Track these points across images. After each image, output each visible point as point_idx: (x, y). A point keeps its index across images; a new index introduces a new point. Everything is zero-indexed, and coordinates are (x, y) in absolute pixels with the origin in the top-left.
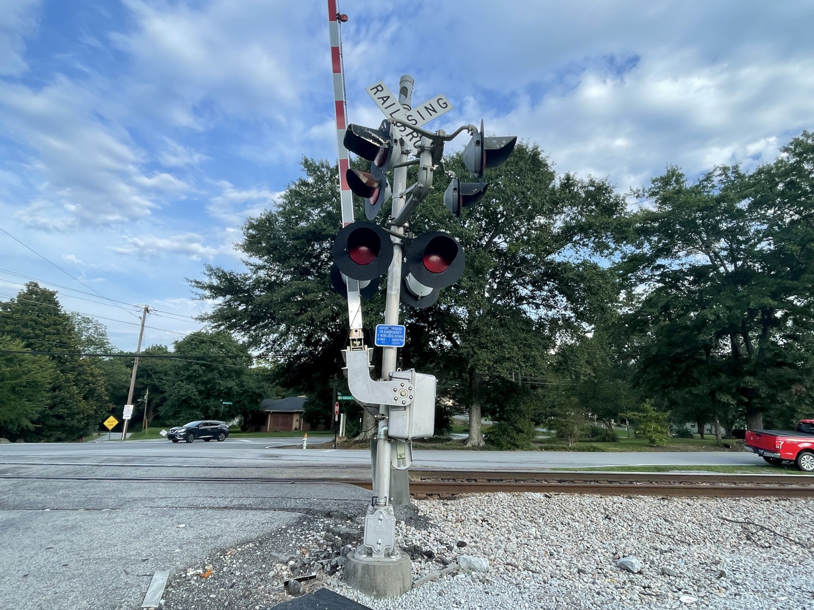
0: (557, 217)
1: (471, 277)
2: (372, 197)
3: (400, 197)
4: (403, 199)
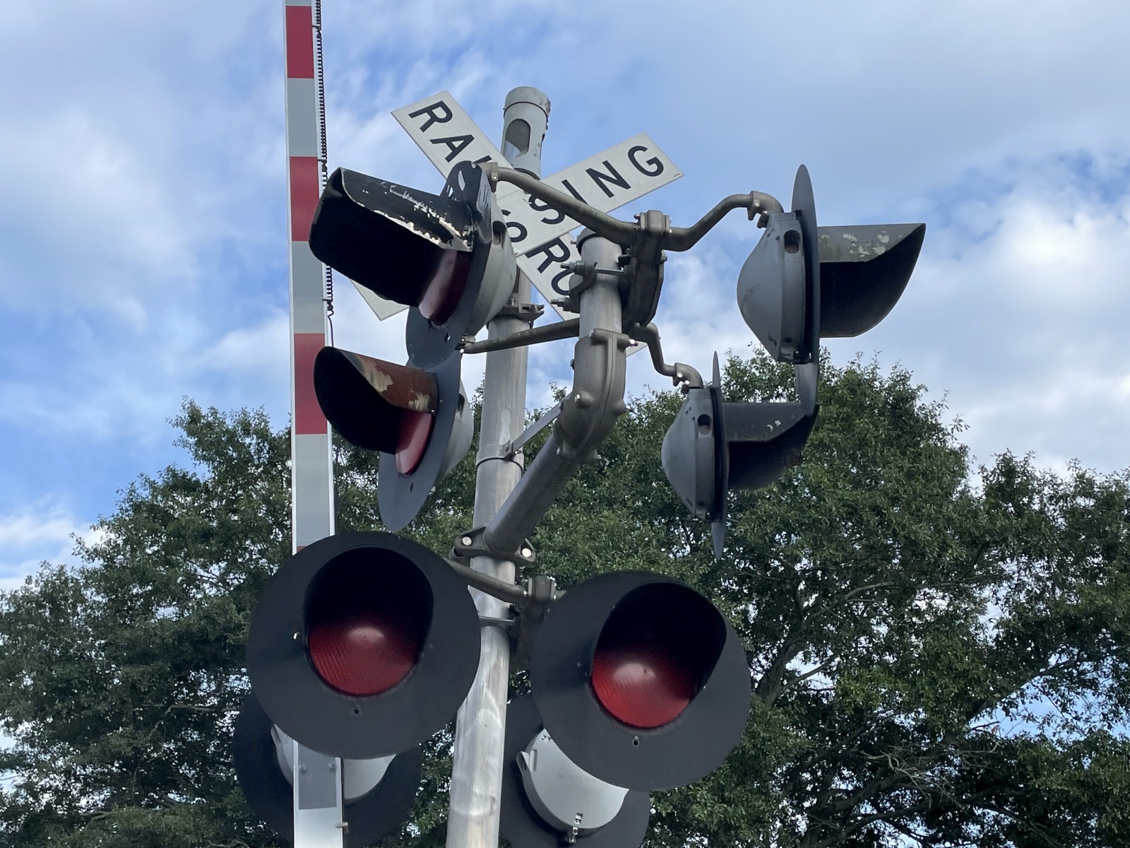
0: (987, 592)
1: (722, 789)
2: (405, 447)
3: (504, 457)
4: (514, 464)
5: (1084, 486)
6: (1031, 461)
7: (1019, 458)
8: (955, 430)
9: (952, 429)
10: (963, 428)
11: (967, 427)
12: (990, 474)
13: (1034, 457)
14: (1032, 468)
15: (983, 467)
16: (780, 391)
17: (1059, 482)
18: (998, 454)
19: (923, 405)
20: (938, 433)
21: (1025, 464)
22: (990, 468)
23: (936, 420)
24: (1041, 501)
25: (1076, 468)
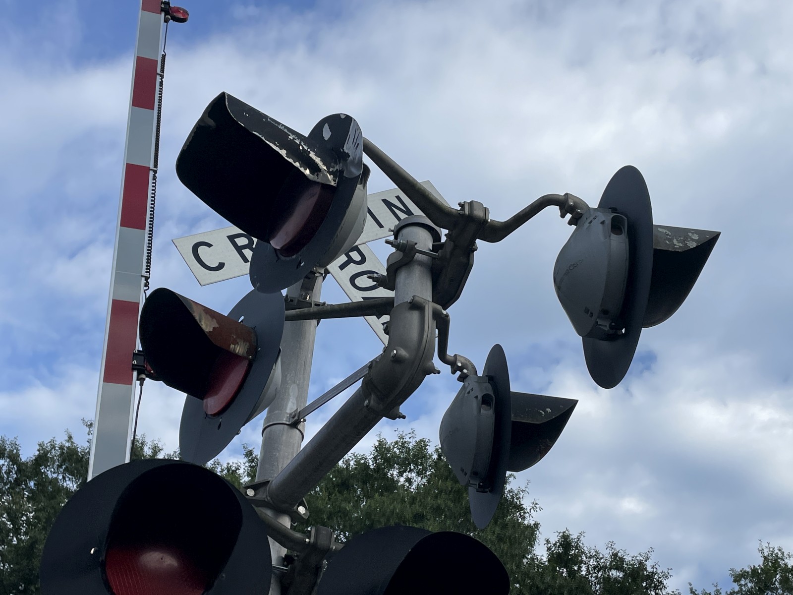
2: (216, 393)
3: (290, 423)
4: (298, 431)
5: (617, 562)
6: (582, 538)
7: (574, 536)
8: (532, 510)
9: (530, 509)
10: (538, 510)
11: (541, 509)
12: (552, 546)
13: (584, 536)
14: (583, 544)
15: (548, 540)
16: (412, 467)
17: (601, 556)
18: (559, 532)
19: (511, 489)
20: (520, 511)
21: (578, 541)
22: (553, 541)
23: (520, 501)
24: (588, 569)
25: (612, 548)
